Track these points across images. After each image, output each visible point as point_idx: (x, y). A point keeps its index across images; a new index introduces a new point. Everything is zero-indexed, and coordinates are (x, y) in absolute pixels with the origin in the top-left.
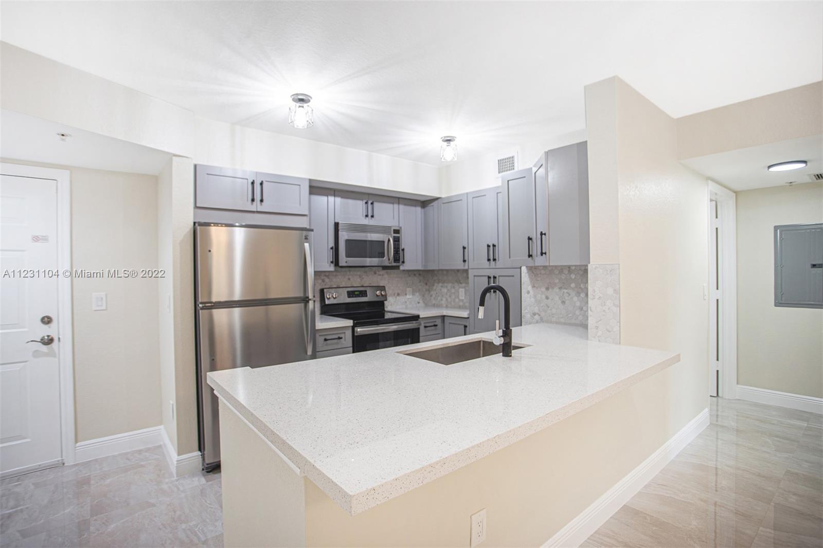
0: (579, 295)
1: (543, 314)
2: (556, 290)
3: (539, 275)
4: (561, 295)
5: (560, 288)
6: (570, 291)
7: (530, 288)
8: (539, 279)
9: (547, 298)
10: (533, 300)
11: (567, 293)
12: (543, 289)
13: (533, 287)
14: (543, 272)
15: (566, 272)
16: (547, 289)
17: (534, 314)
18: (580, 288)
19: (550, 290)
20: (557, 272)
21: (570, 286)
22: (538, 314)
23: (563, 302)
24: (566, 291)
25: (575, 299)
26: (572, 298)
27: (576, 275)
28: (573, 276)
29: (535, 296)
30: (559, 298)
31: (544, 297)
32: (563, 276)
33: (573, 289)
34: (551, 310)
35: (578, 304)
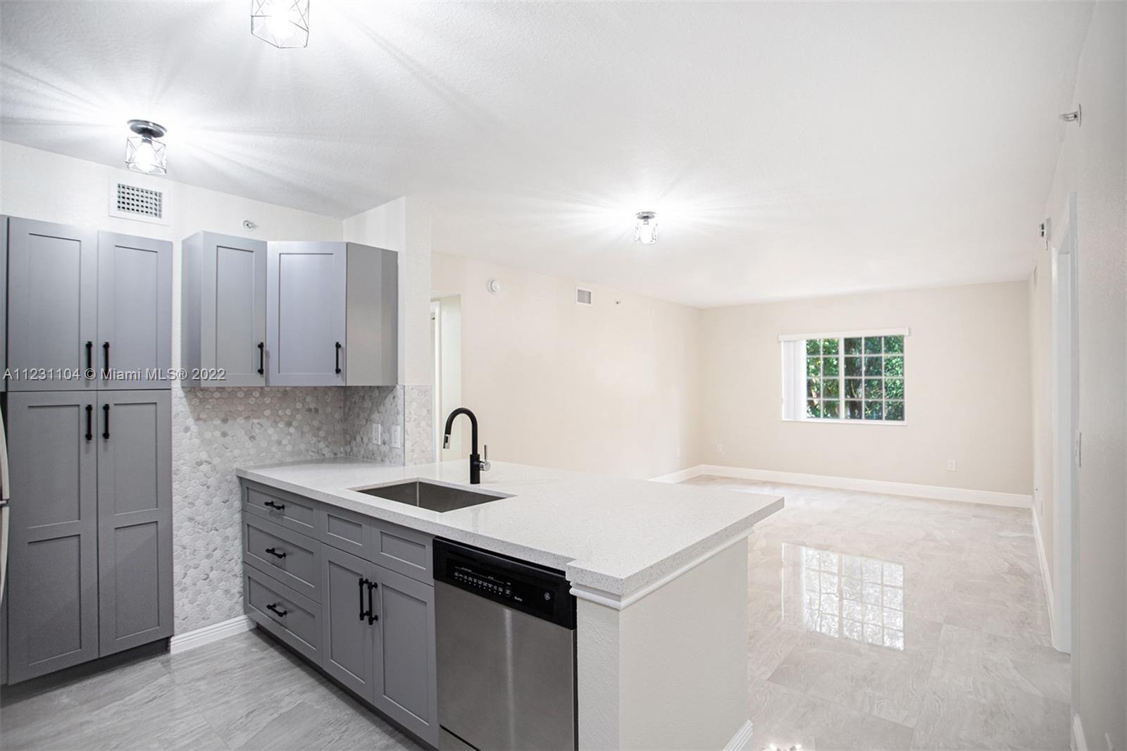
0: (277, 426)
1: (216, 461)
2: (241, 421)
3: (210, 400)
4: (250, 428)
5: (247, 418)
6: (263, 421)
7: (190, 422)
8: (208, 406)
9: (224, 434)
10: (196, 441)
11: (258, 423)
12: (217, 422)
13: (198, 419)
14: (217, 395)
15: (257, 394)
16: (225, 421)
17: (199, 464)
18: (278, 415)
19: (230, 422)
20: (240, 394)
21: (263, 414)
22: (206, 462)
23: (252, 438)
24: (256, 421)
25: (271, 431)
26: (266, 430)
27: (272, 398)
28: (267, 400)
29: (200, 434)
30: (246, 433)
31: (218, 434)
32: (252, 401)
33: (267, 417)
34: (231, 452)
35: (275, 437)
